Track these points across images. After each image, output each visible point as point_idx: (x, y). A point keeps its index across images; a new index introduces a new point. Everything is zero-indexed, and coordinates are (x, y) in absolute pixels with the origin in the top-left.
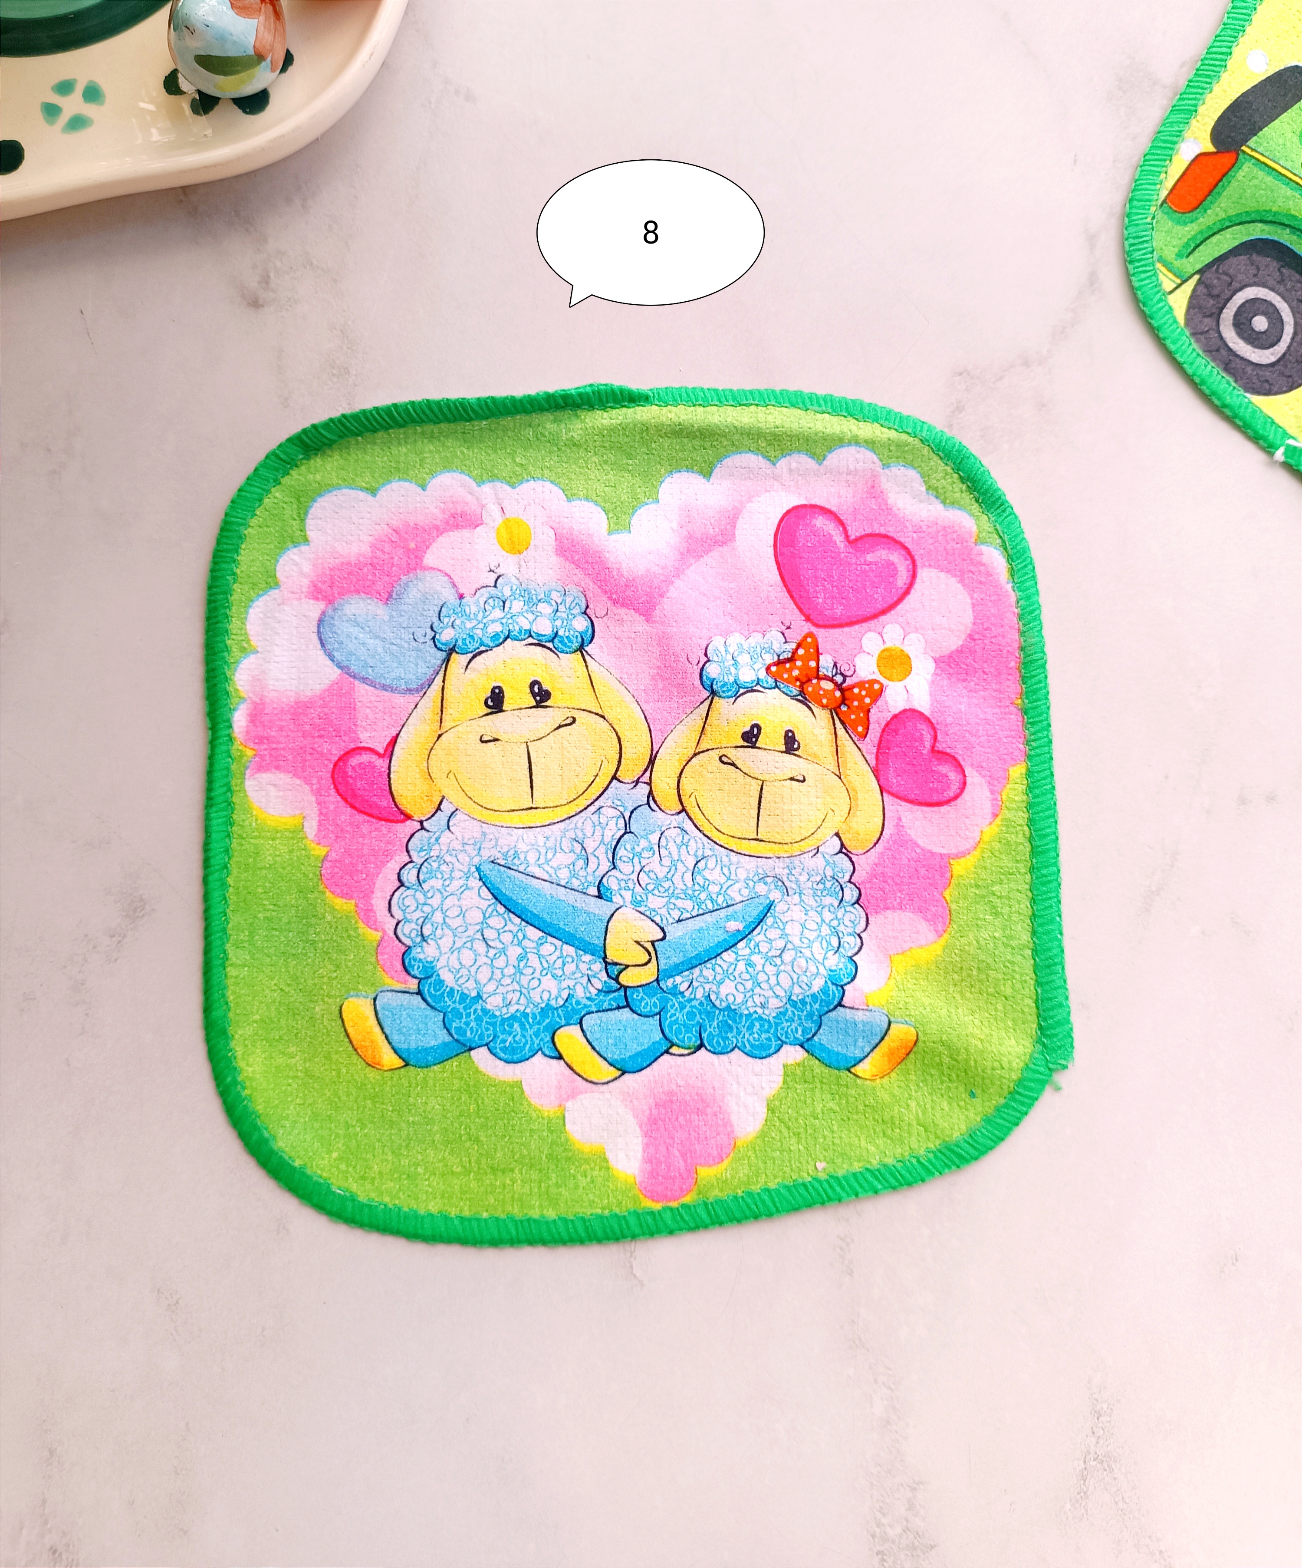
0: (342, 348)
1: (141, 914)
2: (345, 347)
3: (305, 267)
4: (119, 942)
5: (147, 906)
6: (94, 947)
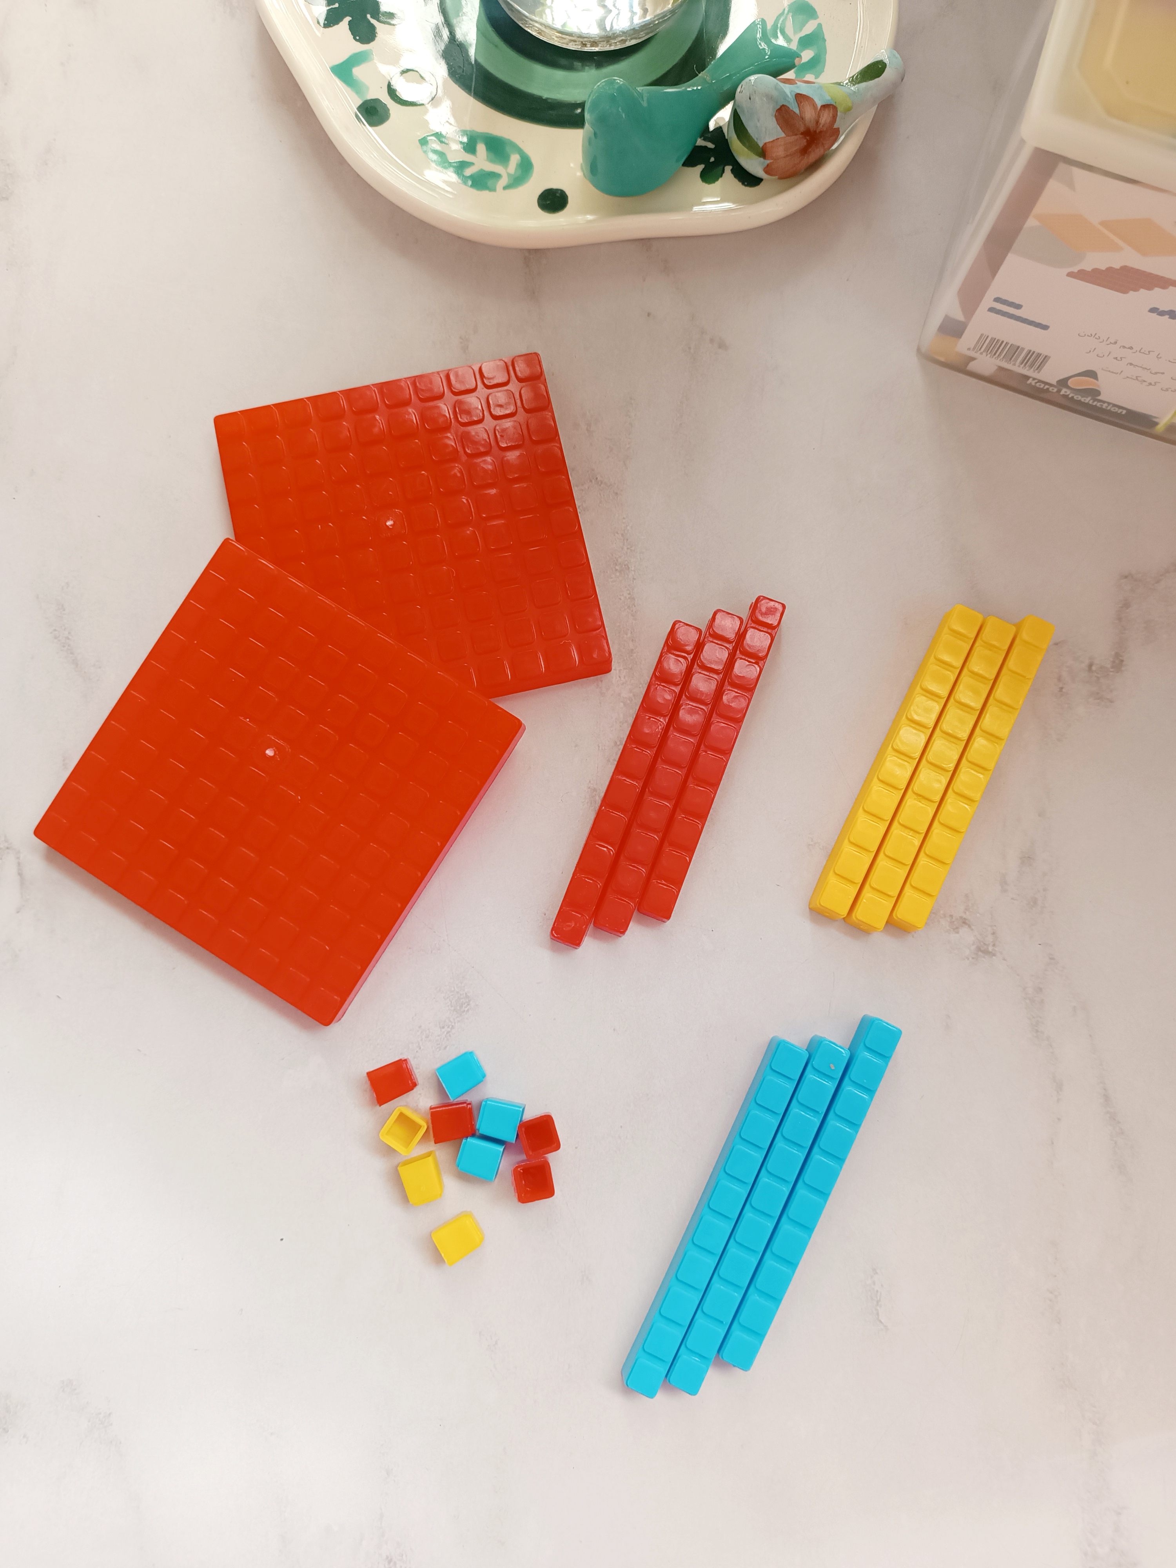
0: (622, 549)
1: (466, 1009)
2: (625, 548)
3: (591, 481)
4: (448, 1032)
5: (471, 1003)
6: (427, 1037)
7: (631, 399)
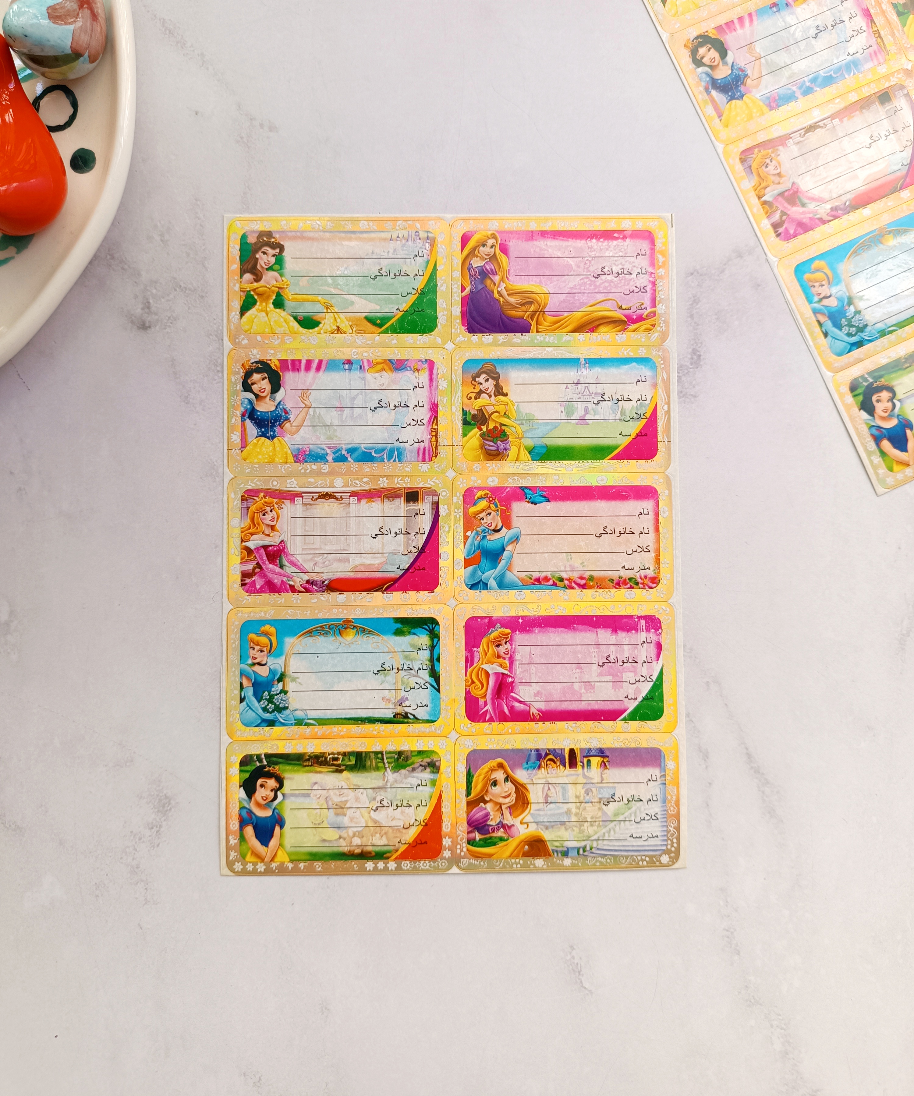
1: (169, 808)
3: (176, 290)
4: (158, 832)
5: (172, 801)
7: (196, 200)
